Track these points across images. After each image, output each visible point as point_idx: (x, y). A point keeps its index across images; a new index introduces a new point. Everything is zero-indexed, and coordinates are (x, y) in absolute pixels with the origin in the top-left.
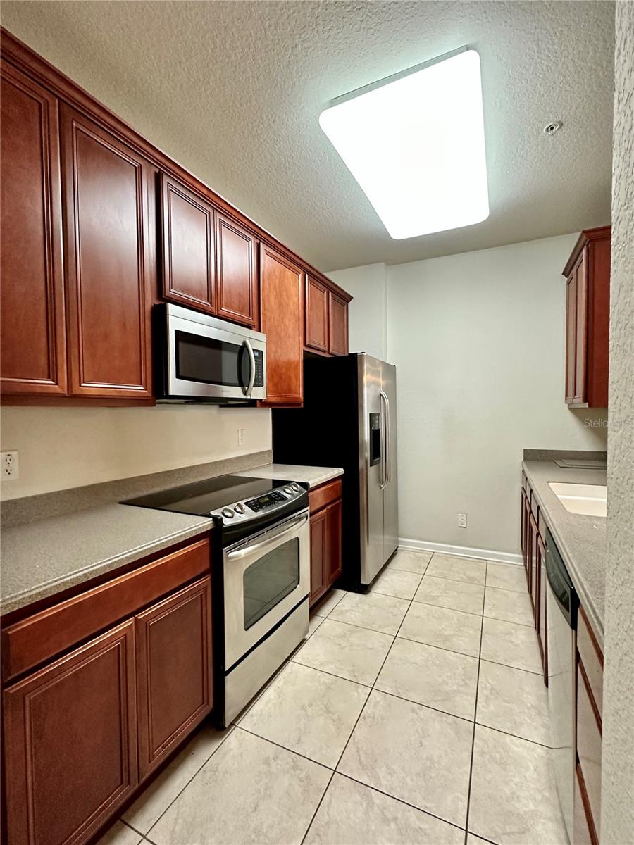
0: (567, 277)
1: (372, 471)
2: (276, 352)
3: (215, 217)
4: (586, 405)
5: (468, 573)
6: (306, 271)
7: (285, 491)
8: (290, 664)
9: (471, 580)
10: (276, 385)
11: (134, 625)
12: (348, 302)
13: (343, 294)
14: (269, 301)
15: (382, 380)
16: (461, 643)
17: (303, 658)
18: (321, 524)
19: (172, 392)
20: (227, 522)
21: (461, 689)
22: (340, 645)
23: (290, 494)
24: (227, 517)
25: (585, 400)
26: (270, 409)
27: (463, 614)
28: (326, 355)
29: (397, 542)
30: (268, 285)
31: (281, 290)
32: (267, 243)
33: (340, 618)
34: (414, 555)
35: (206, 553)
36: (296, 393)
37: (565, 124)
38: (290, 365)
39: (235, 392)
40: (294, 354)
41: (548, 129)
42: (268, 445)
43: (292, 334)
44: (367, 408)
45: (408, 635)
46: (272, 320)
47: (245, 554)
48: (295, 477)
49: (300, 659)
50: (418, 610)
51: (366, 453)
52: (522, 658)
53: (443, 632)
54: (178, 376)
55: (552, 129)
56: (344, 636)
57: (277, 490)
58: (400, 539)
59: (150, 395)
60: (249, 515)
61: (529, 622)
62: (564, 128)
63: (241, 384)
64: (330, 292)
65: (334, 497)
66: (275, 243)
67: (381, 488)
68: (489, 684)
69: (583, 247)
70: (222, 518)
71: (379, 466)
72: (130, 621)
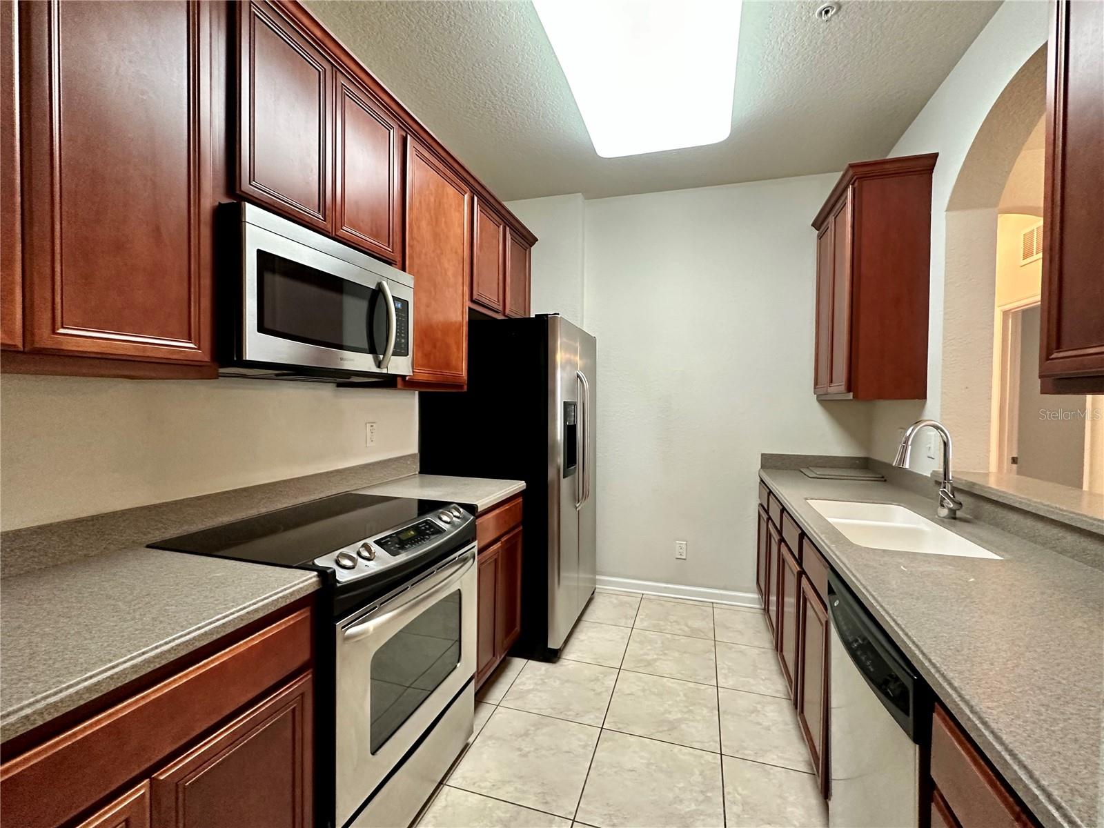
0: (818, 230)
1: (565, 483)
2: (428, 306)
3: (334, 78)
4: (851, 396)
5: (690, 623)
6: (474, 192)
7: (441, 519)
8: (446, 789)
9: (694, 634)
10: (427, 355)
11: (148, 796)
12: (531, 247)
13: (525, 233)
14: (419, 227)
15: (581, 358)
16: (693, 731)
17: (464, 778)
18: (493, 565)
19: (250, 354)
20: (344, 577)
21: (702, 807)
22: (520, 749)
23: (449, 523)
24: (344, 567)
25: (849, 389)
26: (417, 393)
27: (691, 685)
28: (500, 317)
29: (594, 581)
30: (417, 204)
31: (438, 213)
32: (416, 137)
33: (519, 703)
34: (617, 599)
35: (305, 635)
36: (456, 370)
37: (844, 8)
38: (448, 328)
39: (361, 362)
40: (456, 312)
41: (821, 13)
42: (412, 446)
43: (452, 280)
44: (560, 393)
45: (620, 726)
46: (423, 257)
47: (374, 629)
48: (455, 494)
49: (460, 780)
50: (629, 683)
51: (558, 458)
52: (776, 747)
53: (667, 716)
54: (262, 328)
55: (827, 12)
56: (526, 734)
57: (430, 517)
58: (598, 577)
59: (207, 358)
60: (383, 561)
61: (777, 691)
62: (841, 13)
63: (372, 350)
64: (508, 228)
65: (512, 524)
66: (430, 141)
67: (576, 508)
68: (740, 794)
69: (847, 187)
70: (334, 572)
71: (574, 477)
72: (142, 788)
